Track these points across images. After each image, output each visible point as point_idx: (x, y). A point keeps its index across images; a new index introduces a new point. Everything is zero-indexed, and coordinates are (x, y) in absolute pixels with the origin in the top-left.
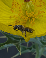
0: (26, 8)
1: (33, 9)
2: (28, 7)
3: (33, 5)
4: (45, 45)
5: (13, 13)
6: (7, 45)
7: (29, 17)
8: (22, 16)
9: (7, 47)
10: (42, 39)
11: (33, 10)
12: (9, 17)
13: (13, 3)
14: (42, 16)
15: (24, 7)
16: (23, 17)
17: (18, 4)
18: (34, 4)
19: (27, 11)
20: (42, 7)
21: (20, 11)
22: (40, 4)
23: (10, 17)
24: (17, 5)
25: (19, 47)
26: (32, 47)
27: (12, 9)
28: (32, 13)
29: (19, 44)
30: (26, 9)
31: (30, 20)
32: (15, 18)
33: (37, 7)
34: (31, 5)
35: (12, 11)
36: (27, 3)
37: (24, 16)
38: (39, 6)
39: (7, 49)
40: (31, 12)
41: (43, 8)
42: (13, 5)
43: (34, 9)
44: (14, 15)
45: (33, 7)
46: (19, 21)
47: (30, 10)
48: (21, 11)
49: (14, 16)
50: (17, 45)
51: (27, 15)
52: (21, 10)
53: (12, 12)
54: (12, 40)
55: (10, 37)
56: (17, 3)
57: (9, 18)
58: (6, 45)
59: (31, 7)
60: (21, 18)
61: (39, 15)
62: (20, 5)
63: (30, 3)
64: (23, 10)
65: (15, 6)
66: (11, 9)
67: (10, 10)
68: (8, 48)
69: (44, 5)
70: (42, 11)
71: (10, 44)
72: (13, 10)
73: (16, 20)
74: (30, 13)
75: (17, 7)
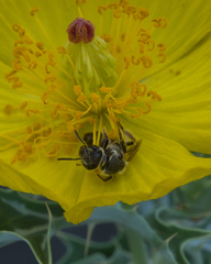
0: (78, 67)
1: (110, 75)
3: (109, 56)
4: (168, 240)
8: (58, 107)
10: (157, 212)
11: (108, 81)
12: (2, 107)
13: (19, 45)
14: (150, 107)
15: (68, 63)
17: (41, 52)
18: (119, 50)
20: (151, 64)
21: (50, 83)
22: (142, 52)
23: (8, 110)
24: (38, 55)
26: (115, 242)
29: (46, 231)
30: (77, 75)
34: (101, 56)
35: (12, 83)
36: (83, 49)
38: (138, 63)
42: (18, 53)
43: (115, 75)
45: (109, 63)
46: (46, 128)
47: (98, 80)
48: (55, 83)
49: (24, 106)
51: (82, 103)
52: (53, 79)
53: (15, 87)
55: (4, 200)
56: (40, 46)
57: (2, 116)
59: (100, 67)
62: (51, 56)
63: (96, 48)
64: (65, 77)
65: (28, 60)
67: (7, 77)
69: (161, 55)
72: (17, 79)
73: (31, 124)
74: (95, 94)
75: (35, 66)
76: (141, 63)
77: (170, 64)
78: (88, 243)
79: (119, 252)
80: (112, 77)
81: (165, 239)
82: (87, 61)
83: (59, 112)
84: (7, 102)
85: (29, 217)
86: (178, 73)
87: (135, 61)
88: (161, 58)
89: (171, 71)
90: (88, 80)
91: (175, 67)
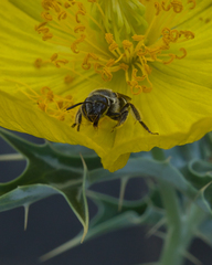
1: (140, 24)
2: (115, 15)
3: (139, 4)
4: (203, 190)
5: (47, 43)
6: (24, 190)
7: (121, 62)
8: (89, 56)
9: (25, 200)
10: (191, 164)
11: (138, 29)
12: (33, 61)
14: (185, 52)
15: (98, 12)
16: (94, 62)
17: (70, 3)
19: (112, 31)
20: (181, 9)
21: (80, 33)
23: (38, 64)
24: (67, 6)
25: (78, 198)
27: (44, 24)
28: (136, 43)
30: (107, 24)
31: (127, 74)
32: (58, 66)
33: (155, 11)
34: (131, 5)
35: (42, 34)
37: (97, 56)
38: (169, 9)
39: (23, 208)
40: (131, 35)
41: (189, 19)
42: (47, 4)
43: (145, 22)
44: (52, 52)
45: (140, 13)
47: (129, 28)
48: (85, 33)
49: (55, 57)
50: (73, 192)
51: (113, 52)
52: (83, 29)
53: (45, 38)
54: (50, 168)
55: (37, 155)
57: (32, 69)
58: (18, 193)
59: (130, 15)
60: (86, 66)
61: (166, 47)
62: (81, 6)
64: (95, 27)
65: (58, 10)
66: (38, 23)
67: (36, 29)
68: (31, 207)
69: (190, 1)
70: (182, 32)
71: (39, 185)
72: (47, 30)
74: (127, 42)
75: (65, 15)
76: (172, 9)
77: (199, 12)
78: (121, 202)
79: (151, 210)
80: (142, 25)
81: (199, 188)
82: (117, 9)
83: (89, 62)
84: (37, 57)
85: (62, 172)
86: (208, 21)
87: (166, 7)
88: (191, 5)
89: (201, 19)
90: (118, 29)
91: (204, 15)
